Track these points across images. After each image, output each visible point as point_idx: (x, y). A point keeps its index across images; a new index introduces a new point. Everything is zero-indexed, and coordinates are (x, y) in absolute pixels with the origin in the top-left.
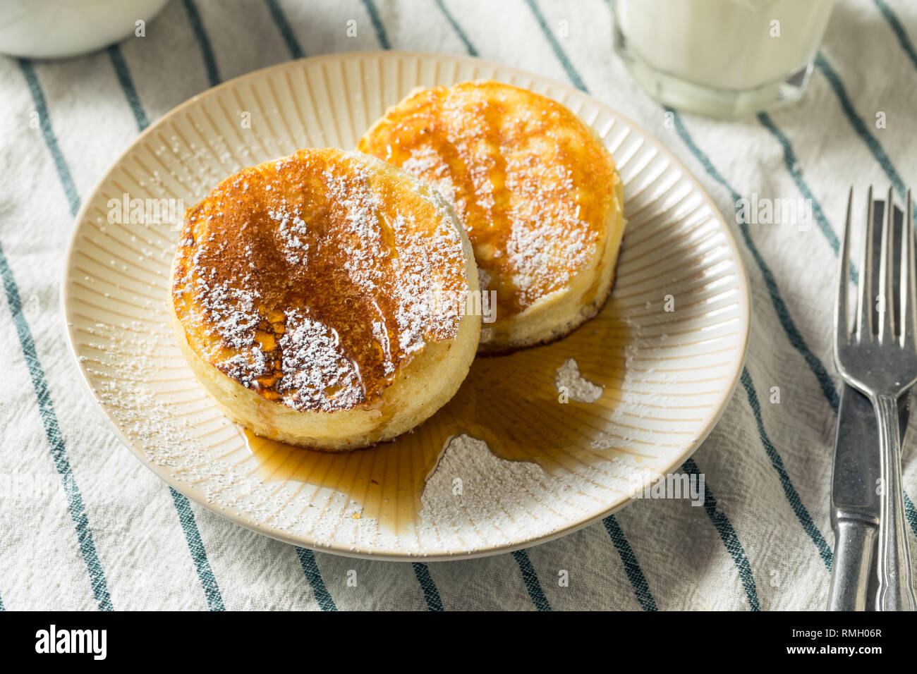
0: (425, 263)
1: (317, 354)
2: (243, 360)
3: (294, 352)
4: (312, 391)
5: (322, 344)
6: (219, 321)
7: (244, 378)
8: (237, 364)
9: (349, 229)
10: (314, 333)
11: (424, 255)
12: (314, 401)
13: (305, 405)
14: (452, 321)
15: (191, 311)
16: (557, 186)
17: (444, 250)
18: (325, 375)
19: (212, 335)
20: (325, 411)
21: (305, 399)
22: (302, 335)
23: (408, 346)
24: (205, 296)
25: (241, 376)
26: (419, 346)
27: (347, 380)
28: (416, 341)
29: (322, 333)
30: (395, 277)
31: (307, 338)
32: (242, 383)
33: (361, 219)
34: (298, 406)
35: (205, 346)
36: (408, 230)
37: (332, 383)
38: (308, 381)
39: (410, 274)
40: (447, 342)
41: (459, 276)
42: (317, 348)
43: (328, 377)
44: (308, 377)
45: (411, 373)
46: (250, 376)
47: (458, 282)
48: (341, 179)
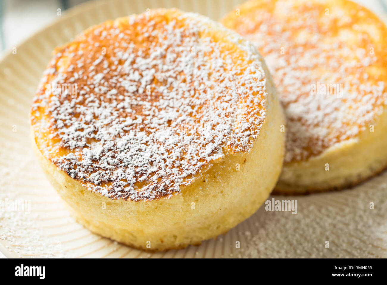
0: (234, 94)
1: (134, 157)
2: (74, 157)
3: (116, 155)
4: (124, 183)
5: (140, 150)
6: (62, 128)
7: (72, 171)
8: (69, 160)
9: (179, 68)
10: (135, 141)
11: (234, 88)
12: (124, 192)
13: (117, 194)
14: (248, 138)
15: (43, 120)
17: (250, 85)
18: (138, 173)
19: (54, 137)
20: (132, 200)
21: (117, 189)
22: (125, 142)
23: (209, 155)
24: (56, 109)
25: (69, 169)
26: (219, 156)
27: (155, 177)
28: (216, 152)
29: (142, 142)
30: (209, 104)
31: (129, 145)
32: (70, 175)
33: (190, 60)
34: (110, 195)
35: (48, 146)
36: (225, 70)
37: (141, 179)
38: (123, 176)
39: (221, 103)
40: (242, 155)
41: (259, 105)
42: (135, 152)
43: (139, 174)
44: (123, 174)
45: (209, 178)
46: (77, 170)
47: (258, 109)
48: (178, 31)
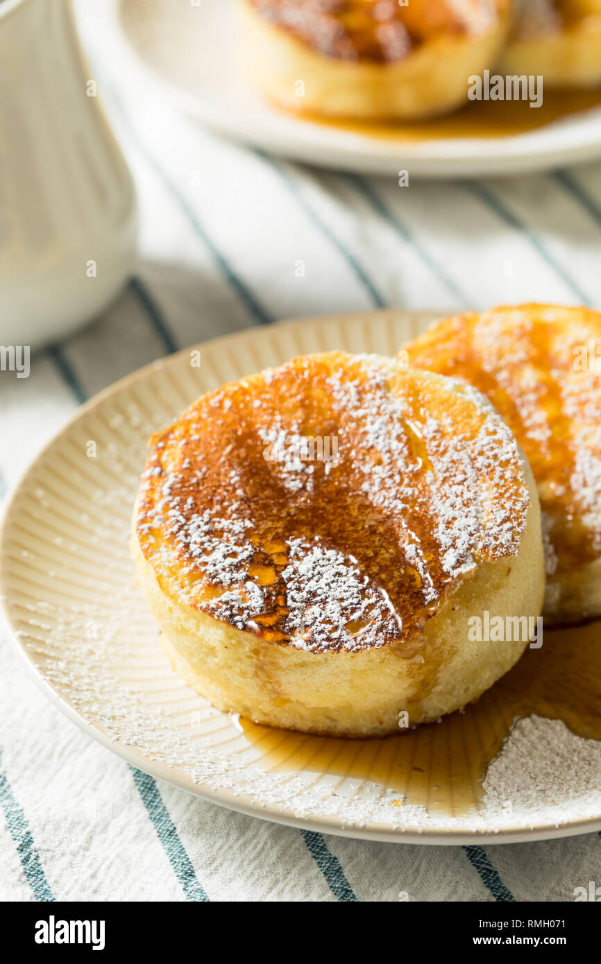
0: (469, 470)
1: (333, 585)
2: (234, 597)
3: (302, 586)
4: (329, 627)
5: (338, 574)
6: (199, 556)
7: (237, 618)
8: (227, 603)
9: (364, 444)
10: (326, 562)
11: (467, 461)
12: (332, 640)
13: (320, 645)
14: (510, 533)
15: (163, 549)
17: (493, 452)
18: (346, 609)
19: (191, 572)
20: (348, 651)
21: (319, 638)
22: (311, 565)
23: (454, 568)
24: (181, 528)
25: (232, 616)
26: (469, 567)
27: (376, 612)
28: (464, 562)
29: (338, 562)
30: (430, 492)
31: (318, 568)
32: (235, 625)
33: (380, 429)
34: (311, 647)
35: (182, 587)
36: (443, 435)
37: (355, 616)
38: (323, 616)
39: (450, 486)
40: (506, 560)
41: (515, 479)
42: (333, 578)
43: (349, 610)
44: (323, 612)
45: (460, 603)
46: (245, 616)
47: (515, 487)
48: (351, 386)
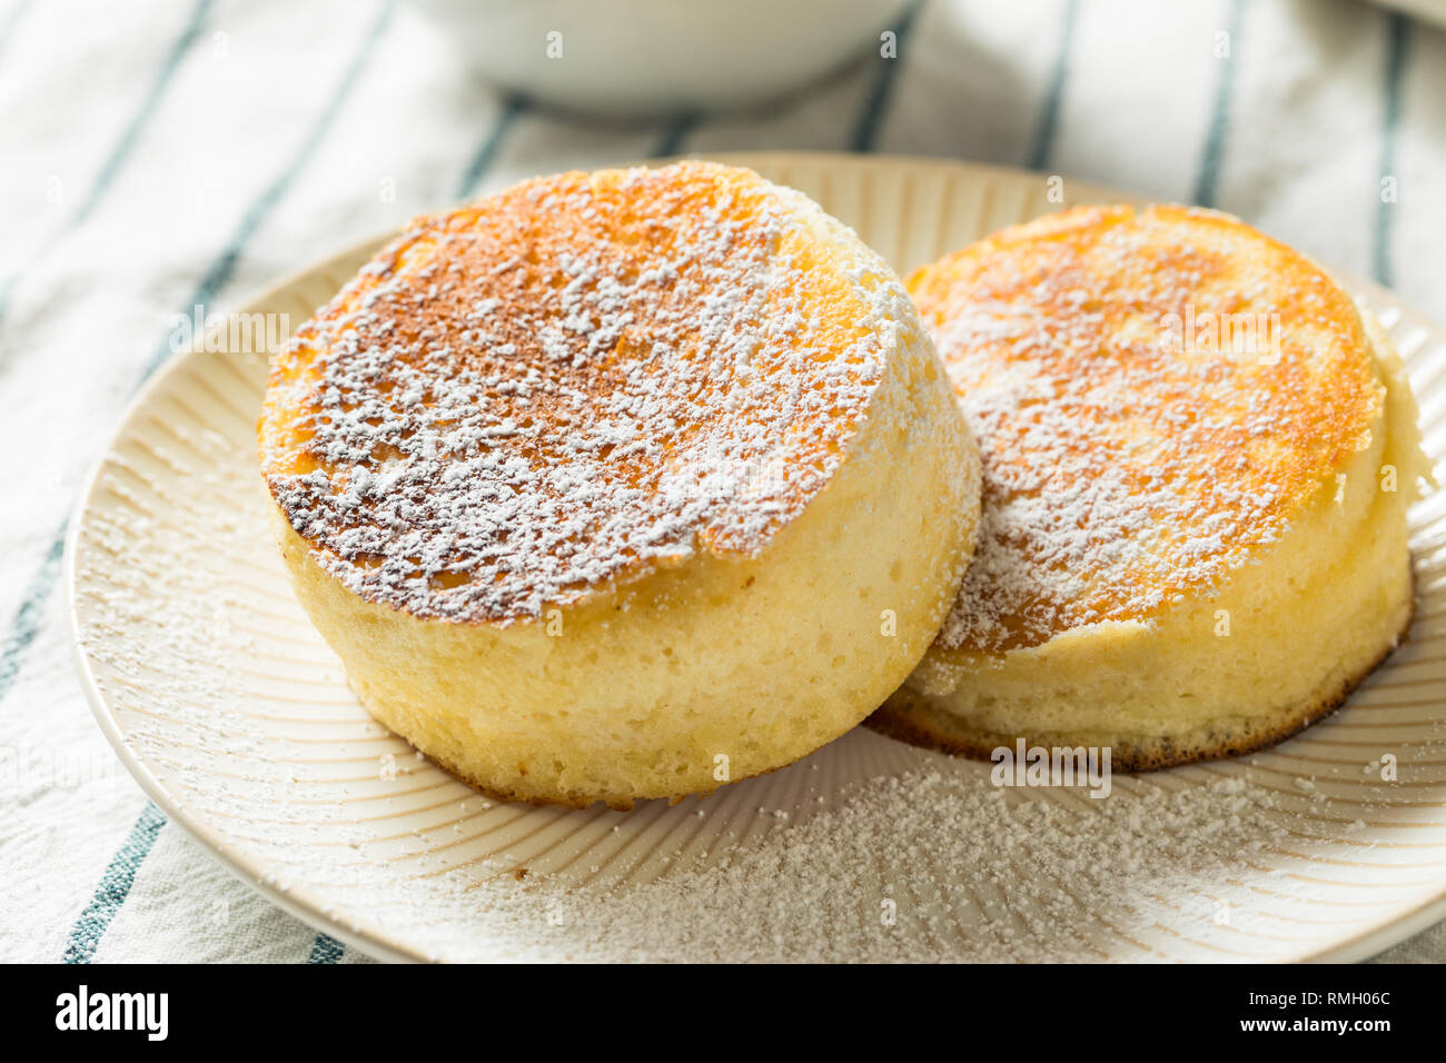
0: (787, 406)
1: (469, 511)
2: (324, 481)
3: (428, 496)
4: (410, 567)
5: (493, 497)
6: (331, 407)
7: (303, 512)
8: (307, 485)
9: (692, 319)
10: (492, 475)
11: (794, 390)
12: (401, 588)
13: (380, 590)
14: (767, 518)
15: (298, 381)
16: (1234, 423)
17: (834, 391)
18: (457, 550)
19: (300, 426)
20: (411, 613)
21: (386, 577)
22: (467, 471)
23: (652, 544)
24: (341, 359)
25: (298, 506)
26: (680, 551)
27: (492, 569)
28: (675, 541)
29: (509, 481)
31: (473, 480)
32: (291, 521)
33: (724, 305)
34: (365, 588)
35: (282, 445)
36: (795, 342)
37: (455, 566)
38: (415, 549)
39: (749, 422)
41: (833, 442)
42: (478, 501)
43: (458, 554)
44: (421, 543)
45: (633, 603)
46: (315, 512)
47: (823, 452)
48: (727, 227)
